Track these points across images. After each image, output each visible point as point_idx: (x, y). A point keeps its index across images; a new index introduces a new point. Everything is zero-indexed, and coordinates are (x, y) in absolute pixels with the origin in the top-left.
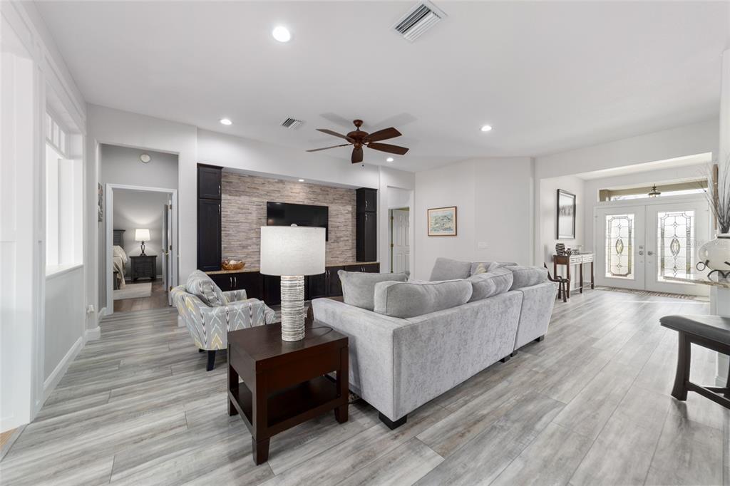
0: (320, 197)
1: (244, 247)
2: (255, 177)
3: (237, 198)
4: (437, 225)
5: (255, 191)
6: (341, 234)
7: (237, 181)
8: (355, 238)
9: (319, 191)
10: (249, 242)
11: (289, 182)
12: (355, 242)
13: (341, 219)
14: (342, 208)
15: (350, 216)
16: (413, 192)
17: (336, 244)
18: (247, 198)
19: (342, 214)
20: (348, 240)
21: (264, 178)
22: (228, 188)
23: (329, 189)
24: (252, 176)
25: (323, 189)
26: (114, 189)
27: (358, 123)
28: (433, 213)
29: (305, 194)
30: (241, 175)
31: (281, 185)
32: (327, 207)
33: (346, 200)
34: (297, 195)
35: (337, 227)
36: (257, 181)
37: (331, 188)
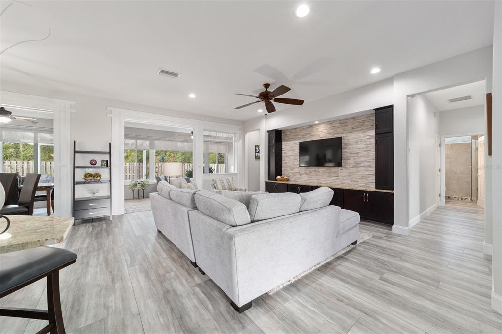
1: (292, 170)
2: (296, 128)
3: (289, 142)
5: (297, 136)
6: (362, 160)
7: (289, 133)
9: (338, 125)
10: (294, 167)
13: (362, 145)
17: (355, 169)
18: (293, 141)
19: (362, 140)
20: (370, 166)
21: (301, 127)
22: (286, 138)
23: (347, 121)
25: (342, 122)
29: (326, 131)
31: (310, 129)
32: (341, 138)
33: (367, 126)
34: (322, 133)
35: (357, 153)
36: (298, 130)
37: (350, 119)
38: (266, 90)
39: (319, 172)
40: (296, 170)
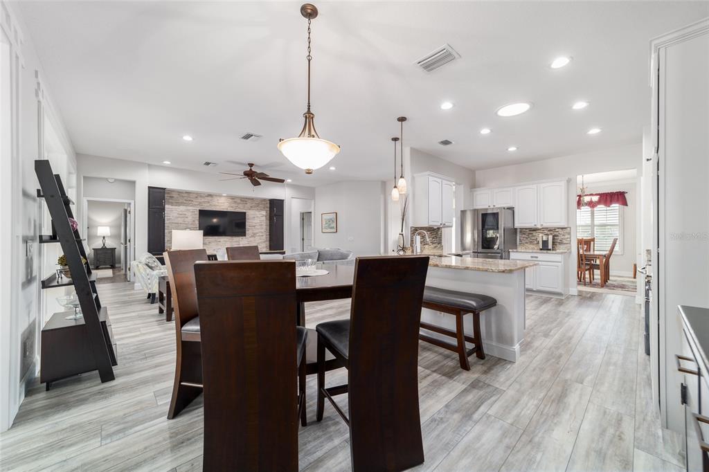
0: (241, 206)
2: (190, 193)
3: (177, 207)
4: (327, 225)
6: (257, 231)
7: (177, 196)
8: (268, 234)
9: (239, 201)
11: (216, 196)
12: (268, 236)
13: (257, 221)
14: (257, 213)
15: (264, 218)
16: (313, 201)
17: (253, 238)
18: (184, 207)
19: (257, 217)
20: (263, 235)
21: (197, 194)
22: (170, 201)
23: (247, 200)
24: (188, 193)
25: (243, 200)
26: (88, 201)
27: (251, 165)
28: (324, 217)
29: (228, 204)
30: (180, 192)
31: (209, 198)
32: (245, 213)
34: (223, 205)
35: (254, 226)
36: (191, 195)
37: (249, 199)
38: (251, 169)
39: (220, 241)
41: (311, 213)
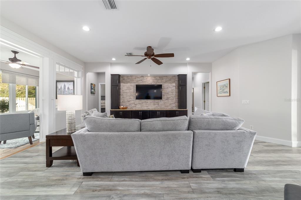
0: (159, 81)
1: (129, 101)
2: (132, 76)
3: (126, 84)
4: (221, 90)
5: (132, 81)
6: (170, 96)
7: (126, 78)
8: (177, 98)
9: (159, 78)
10: (130, 100)
11: (146, 76)
13: (170, 90)
14: (170, 85)
16: (210, 73)
17: (167, 101)
18: (130, 84)
19: (170, 87)
20: (173, 99)
21: (136, 76)
22: (123, 81)
23: (163, 77)
24: (131, 76)
25: (161, 77)
26: (101, 84)
28: (219, 84)
29: (152, 80)
30: (127, 76)
31: (142, 78)
32: (161, 85)
33: (172, 81)
34: (149, 81)
35: (168, 93)
36: (133, 77)
37: (165, 76)
39: (148, 102)
40: (133, 102)
41: (209, 83)
